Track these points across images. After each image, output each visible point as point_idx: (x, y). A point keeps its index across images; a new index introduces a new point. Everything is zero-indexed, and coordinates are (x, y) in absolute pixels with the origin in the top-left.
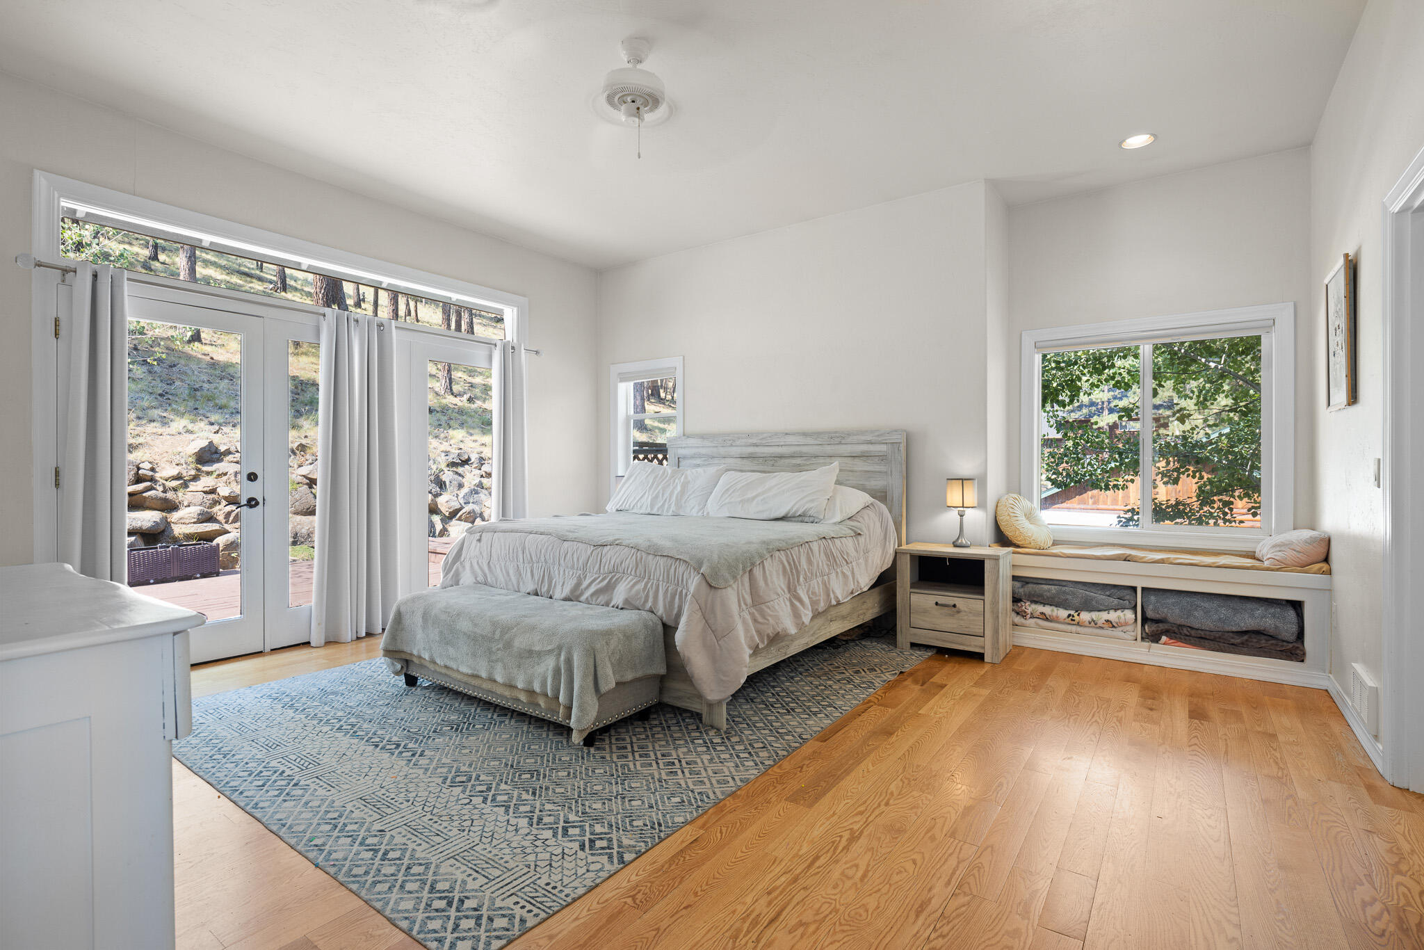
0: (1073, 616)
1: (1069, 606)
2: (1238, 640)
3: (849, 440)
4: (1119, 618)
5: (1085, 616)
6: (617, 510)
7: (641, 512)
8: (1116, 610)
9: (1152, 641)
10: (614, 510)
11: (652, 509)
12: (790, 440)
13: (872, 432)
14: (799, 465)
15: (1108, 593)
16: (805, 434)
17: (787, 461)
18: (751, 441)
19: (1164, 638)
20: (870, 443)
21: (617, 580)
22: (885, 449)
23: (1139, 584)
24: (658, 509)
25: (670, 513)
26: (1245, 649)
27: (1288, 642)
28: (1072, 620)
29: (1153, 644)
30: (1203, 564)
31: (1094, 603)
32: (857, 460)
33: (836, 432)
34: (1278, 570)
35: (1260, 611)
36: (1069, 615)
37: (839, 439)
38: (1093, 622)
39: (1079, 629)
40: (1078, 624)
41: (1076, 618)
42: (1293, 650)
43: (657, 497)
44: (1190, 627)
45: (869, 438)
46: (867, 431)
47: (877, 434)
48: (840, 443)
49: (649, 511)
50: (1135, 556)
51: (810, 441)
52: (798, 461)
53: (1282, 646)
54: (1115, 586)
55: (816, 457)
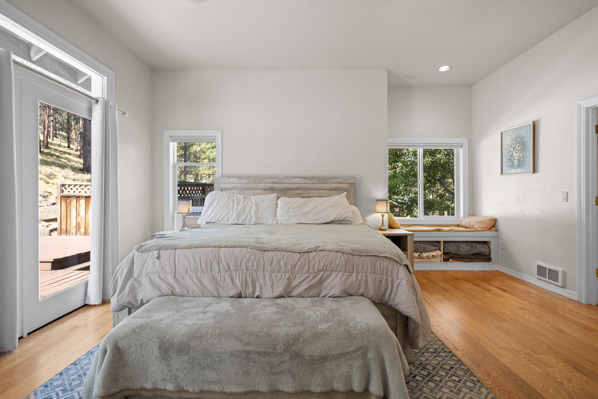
0: (421, 255)
1: (418, 251)
2: (473, 257)
3: (329, 181)
4: (437, 254)
5: (425, 255)
6: (207, 223)
7: (229, 223)
8: (434, 251)
9: (447, 261)
10: (205, 223)
11: (238, 221)
12: (296, 180)
13: (341, 178)
14: (300, 194)
15: (431, 244)
16: (305, 178)
17: (293, 191)
18: (272, 181)
19: (451, 260)
20: (340, 183)
21: (327, 276)
22: (347, 186)
23: (442, 240)
24: (243, 220)
25: (253, 222)
26: (475, 260)
27: (487, 256)
28: (420, 257)
29: (447, 263)
30: (463, 231)
31: (427, 249)
32: (332, 191)
33: (322, 177)
34: (484, 231)
35: (478, 246)
36: (419, 255)
37: (324, 181)
38: (428, 257)
39: (422, 260)
40: (422, 258)
41: (422, 256)
42: (487, 258)
43: (239, 213)
44: (458, 254)
45: (340, 180)
46: (338, 177)
47: (343, 179)
48: (324, 183)
49: (236, 222)
50: (442, 229)
51: (308, 181)
52: (300, 192)
53: (486, 257)
54: (432, 242)
55: (310, 189)
